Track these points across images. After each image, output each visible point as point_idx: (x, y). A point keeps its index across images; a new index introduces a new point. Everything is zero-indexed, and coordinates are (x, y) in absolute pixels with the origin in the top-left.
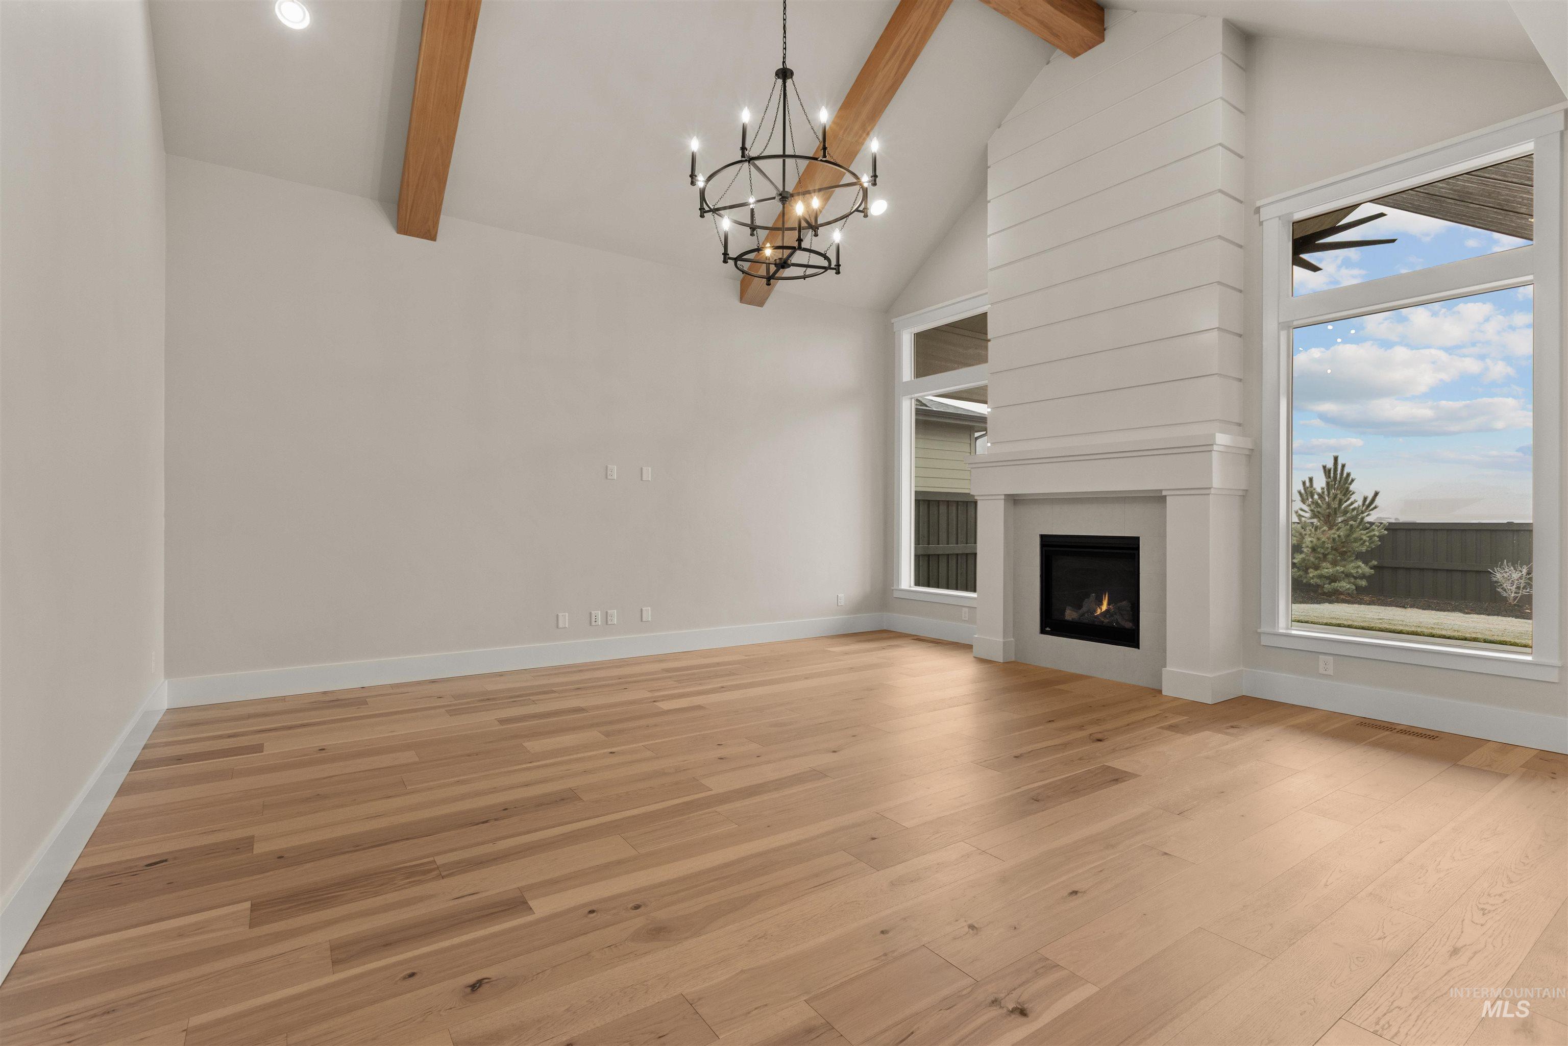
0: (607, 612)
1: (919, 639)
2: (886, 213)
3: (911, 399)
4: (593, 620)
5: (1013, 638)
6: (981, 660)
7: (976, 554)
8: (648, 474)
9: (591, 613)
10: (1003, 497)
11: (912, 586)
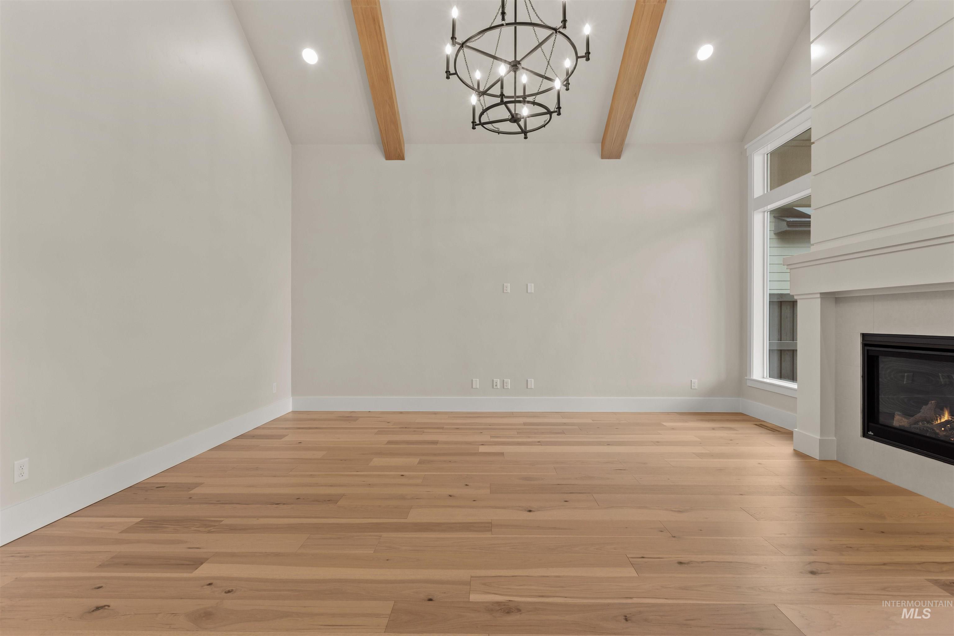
0: (504, 380)
1: (762, 425)
2: (712, 58)
3: (764, 212)
4: (495, 385)
5: (835, 436)
6: (798, 454)
7: (797, 350)
8: (531, 288)
9: (493, 380)
10: (819, 296)
11: (765, 377)
